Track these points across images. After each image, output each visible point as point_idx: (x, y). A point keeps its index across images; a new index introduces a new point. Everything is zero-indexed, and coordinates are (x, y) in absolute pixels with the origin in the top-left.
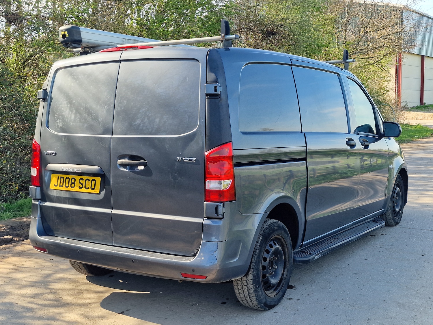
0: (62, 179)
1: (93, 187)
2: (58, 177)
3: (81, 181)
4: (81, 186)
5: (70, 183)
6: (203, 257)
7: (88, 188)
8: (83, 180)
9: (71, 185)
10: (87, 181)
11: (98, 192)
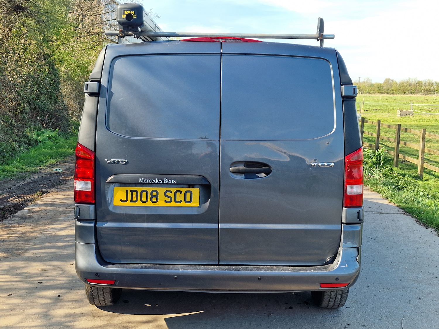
0: (134, 193)
1: (188, 199)
2: (127, 191)
3: (168, 194)
4: (169, 199)
5: (150, 196)
6: (346, 265)
7: (181, 201)
8: (171, 192)
9: (151, 199)
10: (178, 194)
11: (197, 205)
